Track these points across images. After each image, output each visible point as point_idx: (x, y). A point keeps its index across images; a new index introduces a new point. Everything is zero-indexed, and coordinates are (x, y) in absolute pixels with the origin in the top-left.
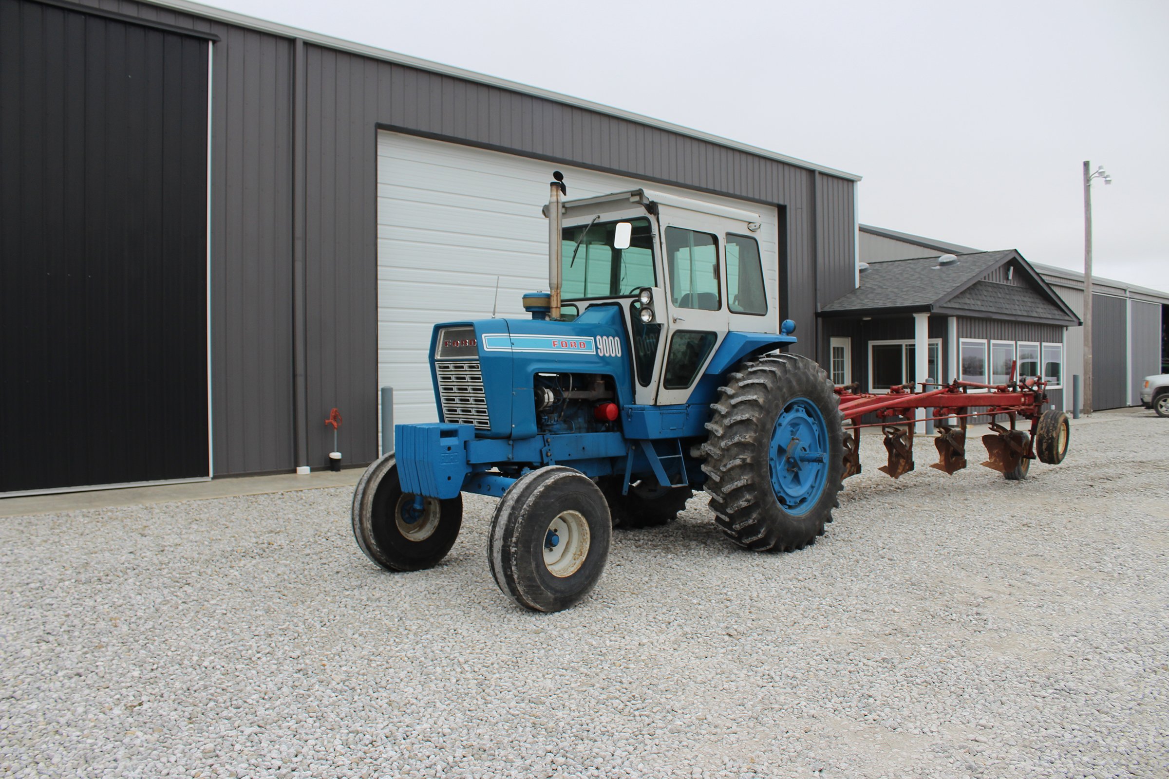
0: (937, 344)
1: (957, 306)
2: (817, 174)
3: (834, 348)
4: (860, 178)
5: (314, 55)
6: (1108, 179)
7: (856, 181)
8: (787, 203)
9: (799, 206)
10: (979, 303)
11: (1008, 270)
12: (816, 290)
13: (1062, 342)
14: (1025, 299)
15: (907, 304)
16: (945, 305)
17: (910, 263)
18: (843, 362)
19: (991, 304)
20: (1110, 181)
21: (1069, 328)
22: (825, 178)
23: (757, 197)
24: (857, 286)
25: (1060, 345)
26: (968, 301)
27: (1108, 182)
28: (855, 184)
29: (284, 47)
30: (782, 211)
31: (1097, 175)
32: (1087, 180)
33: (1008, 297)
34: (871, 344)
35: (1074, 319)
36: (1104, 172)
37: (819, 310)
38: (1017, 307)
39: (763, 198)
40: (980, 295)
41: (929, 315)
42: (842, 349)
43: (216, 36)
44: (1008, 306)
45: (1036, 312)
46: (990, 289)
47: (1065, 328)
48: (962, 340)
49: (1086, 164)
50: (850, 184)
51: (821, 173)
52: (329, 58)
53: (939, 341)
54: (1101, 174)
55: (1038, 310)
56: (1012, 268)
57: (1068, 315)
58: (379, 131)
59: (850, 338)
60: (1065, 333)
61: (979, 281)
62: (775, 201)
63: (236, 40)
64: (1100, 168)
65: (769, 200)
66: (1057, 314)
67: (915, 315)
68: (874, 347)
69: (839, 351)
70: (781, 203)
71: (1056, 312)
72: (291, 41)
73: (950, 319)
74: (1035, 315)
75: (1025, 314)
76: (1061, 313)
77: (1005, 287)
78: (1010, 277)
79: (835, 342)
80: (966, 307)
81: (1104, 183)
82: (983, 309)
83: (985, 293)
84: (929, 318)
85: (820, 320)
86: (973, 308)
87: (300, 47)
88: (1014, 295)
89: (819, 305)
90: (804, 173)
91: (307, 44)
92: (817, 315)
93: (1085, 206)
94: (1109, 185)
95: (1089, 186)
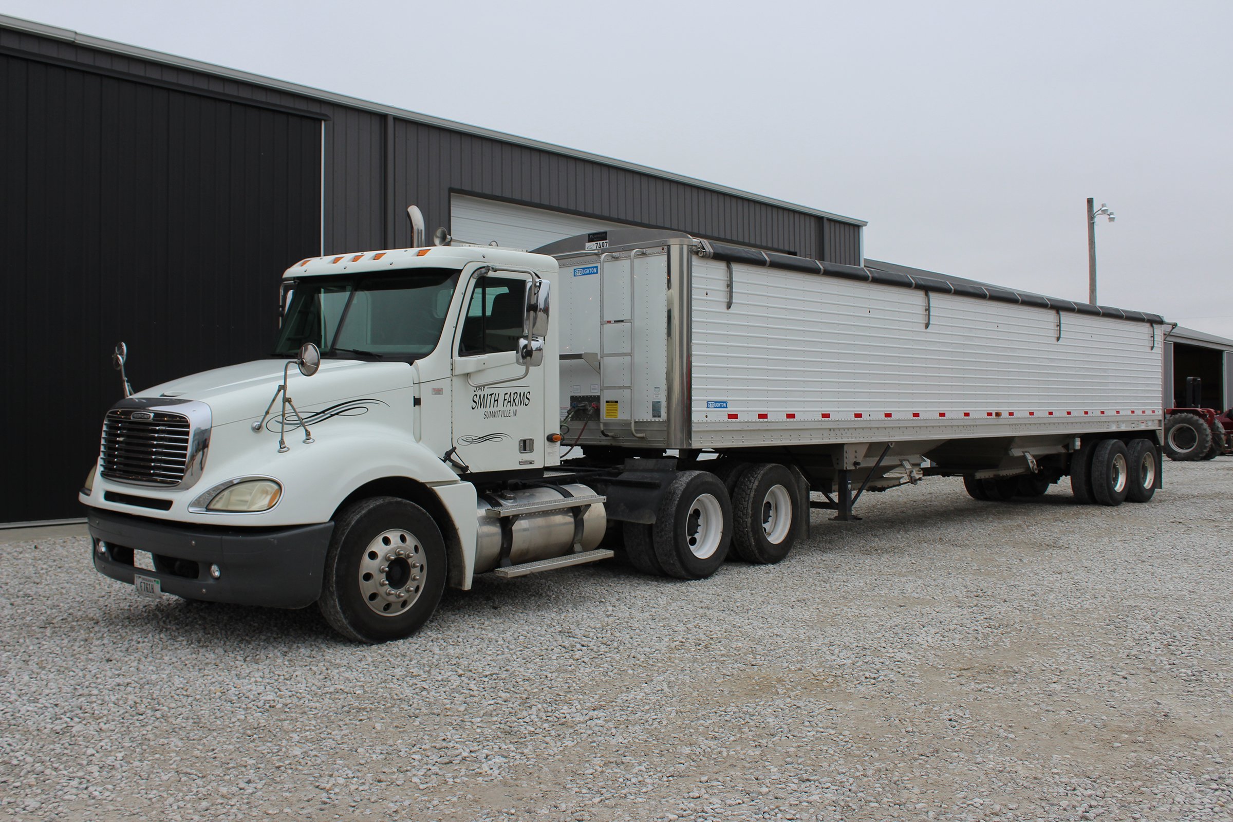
2: (825, 220)
4: (865, 223)
6: (1111, 216)
7: (862, 226)
8: (797, 251)
20: (1114, 218)
22: (833, 223)
23: (769, 245)
27: (1112, 219)
28: (861, 229)
31: (1100, 212)
32: (1091, 217)
36: (1107, 210)
39: (775, 246)
49: (1090, 201)
50: (856, 229)
51: (829, 220)
54: (1104, 212)
58: (452, 194)
62: (786, 249)
64: (1103, 205)
65: (781, 247)
81: (1108, 220)
90: (813, 220)
93: (1089, 244)
94: (1112, 223)
95: (1093, 223)
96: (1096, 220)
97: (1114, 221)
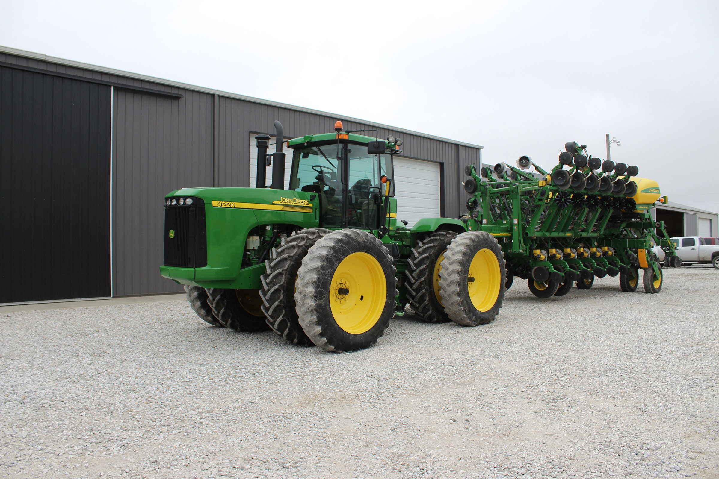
2: (460, 146)
4: (483, 148)
5: (222, 101)
6: (619, 143)
8: (444, 162)
9: (450, 163)
12: (459, 205)
22: (464, 148)
23: (429, 159)
27: (619, 145)
28: (480, 150)
29: (209, 98)
30: (442, 165)
31: (612, 141)
32: (608, 143)
39: (432, 159)
43: (181, 95)
49: (608, 136)
50: (478, 150)
51: (462, 146)
52: (229, 101)
54: (615, 141)
58: (251, 134)
62: (438, 161)
63: (189, 96)
64: (614, 138)
65: (435, 160)
70: (441, 161)
72: (213, 95)
87: (217, 98)
89: (461, 212)
90: (453, 146)
91: (220, 96)
96: (611, 145)
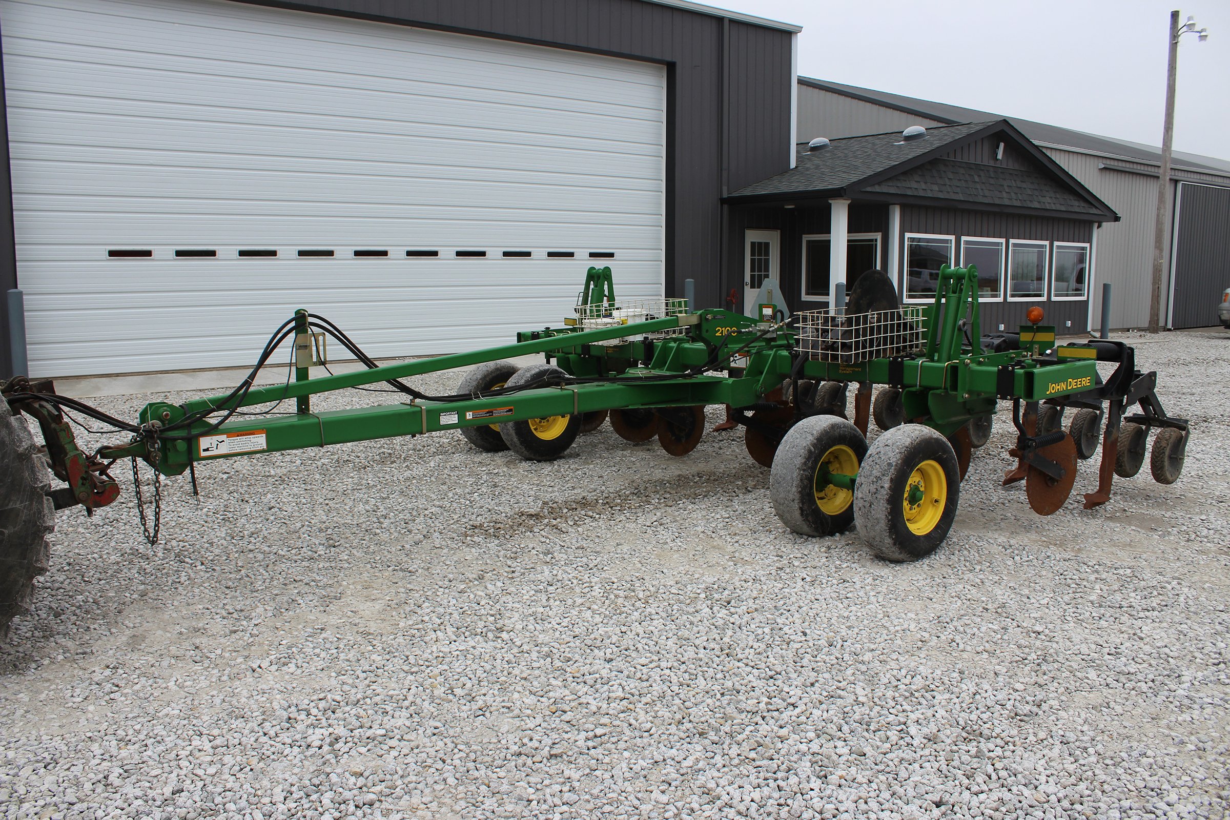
0: (876, 240)
1: (892, 191)
2: (726, 22)
3: (753, 244)
4: (800, 28)
6: (1203, 34)
7: (796, 33)
8: (679, 60)
9: (695, 63)
10: (936, 188)
11: (998, 147)
12: (721, 170)
13: (1090, 241)
14: (1024, 185)
15: (820, 187)
16: (869, 189)
17: (879, 139)
18: (767, 261)
19: (958, 190)
20: (1206, 36)
21: (1104, 224)
22: (743, 28)
23: (626, 51)
24: (793, 164)
25: (1087, 245)
26: (914, 185)
27: (1203, 38)
28: (792, 35)
30: (671, 69)
31: (1185, 29)
32: (1174, 35)
33: (992, 181)
34: (806, 238)
35: (1107, 213)
36: (1194, 24)
37: (725, 195)
38: (1005, 195)
39: (637, 53)
40: (941, 178)
41: (849, 202)
42: (767, 245)
44: (987, 193)
45: (1039, 202)
46: (962, 171)
47: (1096, 225)
48: (908, 235)
49: (1175, 15)
50: (786, 36)
51: (732, 21)
53: (878, 236)
54: (1190, 27)
55: (1043, 200)
56: (1002, 145)
57: (1096, 208)
59: (779, 231)
60: (1096, 233)
61: (936, 159)
62: (661, 57)
64: (1189, 19)
65: (658, 57)
66: (1077, 206)
67: (830, 201)
68: (808, 242)
69: (761, 249)
70: (670, 58)
71: (1076, 203)
73: (891, 207)
74: (1036, 205)
75: (1018, 204)
76: (1083, 204)
77: (991, 169)
78: (1000, 156)
79: (752, 236)
80: (909, 193)
81: (1198, 39)
82: (941, 196)
83: (951, 176)
84: (849, 206)
85: (726, 207)
86: (922, 193)
88: (1004, 179)
89: (725, 189)
90: (709, 20)
92: (723, 201)
93: (1169, 70)
94: (1203, 42)
95: (1176, 43)
96: (1180, 39)
97: (1205, 40)
